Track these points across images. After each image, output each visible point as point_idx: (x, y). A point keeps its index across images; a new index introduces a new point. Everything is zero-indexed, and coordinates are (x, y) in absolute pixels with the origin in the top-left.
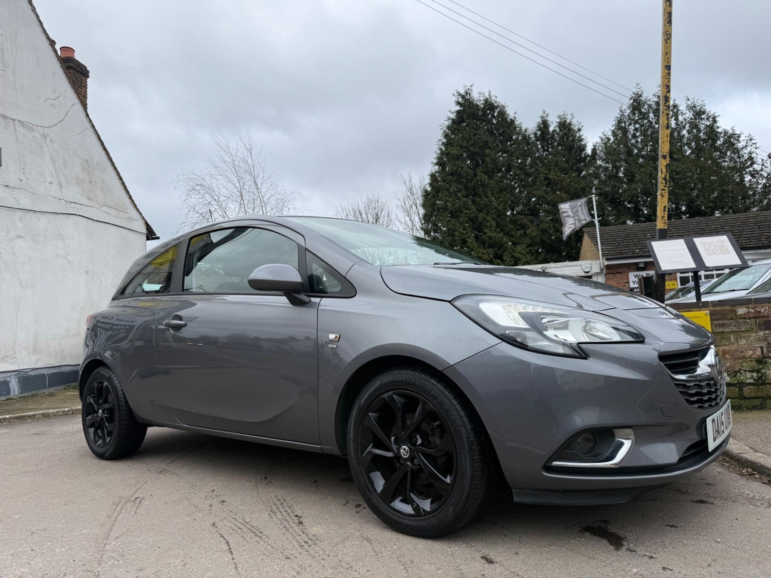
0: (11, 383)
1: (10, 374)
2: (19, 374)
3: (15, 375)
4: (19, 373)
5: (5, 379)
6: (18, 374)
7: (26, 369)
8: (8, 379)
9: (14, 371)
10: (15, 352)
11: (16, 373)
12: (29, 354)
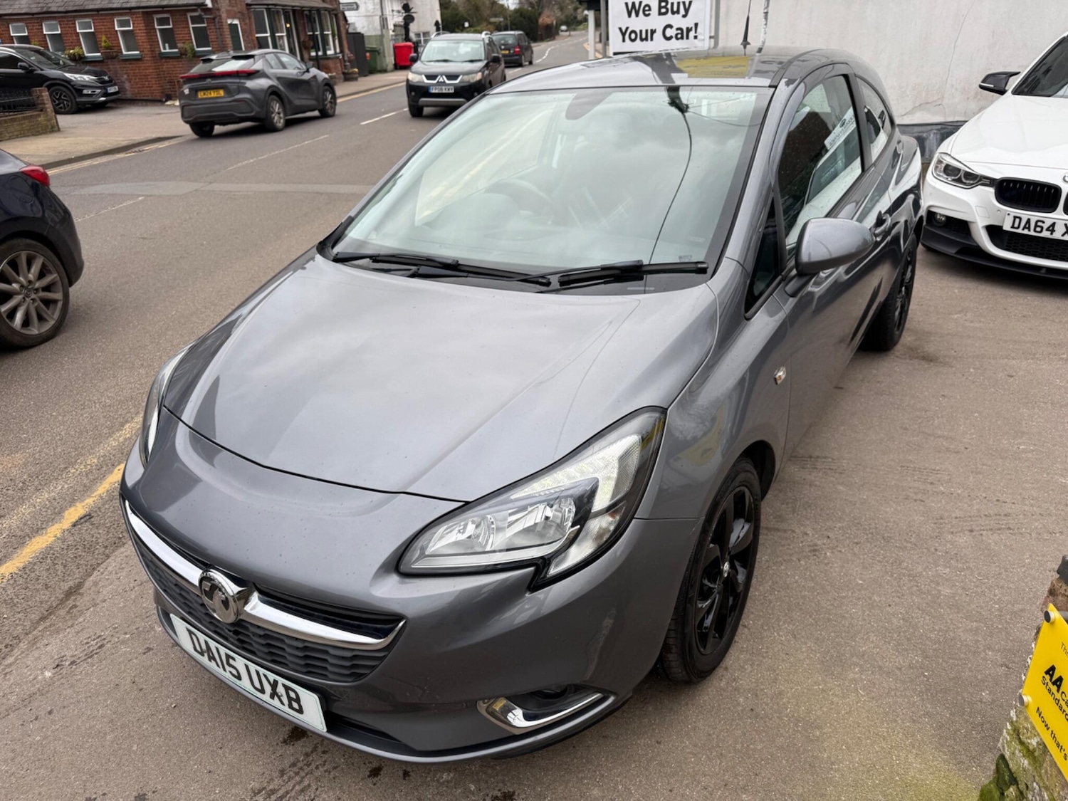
0: (928, 141)
1: (929, 128)
2: (944, 128)
3: (936, 130)
4: (943, 126)
5: (920, 134)
6: (942, 128)
7: (957, 121)
8: (925, 135)
9: (936, 124)
10: (943, 97)
11: (939, 127)
12: (968, 98)
